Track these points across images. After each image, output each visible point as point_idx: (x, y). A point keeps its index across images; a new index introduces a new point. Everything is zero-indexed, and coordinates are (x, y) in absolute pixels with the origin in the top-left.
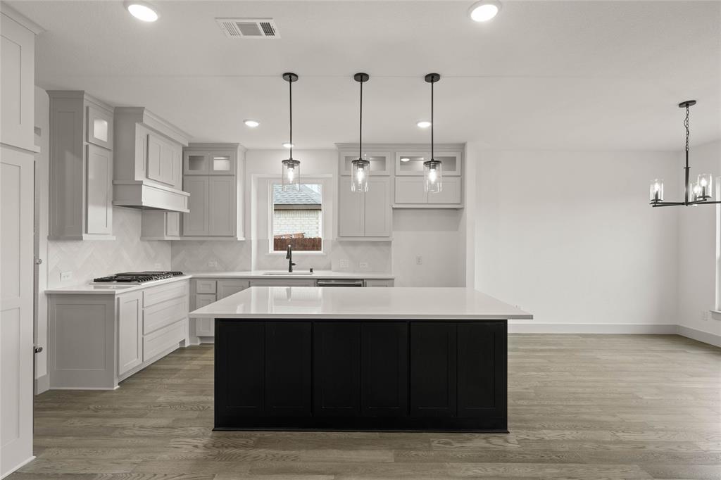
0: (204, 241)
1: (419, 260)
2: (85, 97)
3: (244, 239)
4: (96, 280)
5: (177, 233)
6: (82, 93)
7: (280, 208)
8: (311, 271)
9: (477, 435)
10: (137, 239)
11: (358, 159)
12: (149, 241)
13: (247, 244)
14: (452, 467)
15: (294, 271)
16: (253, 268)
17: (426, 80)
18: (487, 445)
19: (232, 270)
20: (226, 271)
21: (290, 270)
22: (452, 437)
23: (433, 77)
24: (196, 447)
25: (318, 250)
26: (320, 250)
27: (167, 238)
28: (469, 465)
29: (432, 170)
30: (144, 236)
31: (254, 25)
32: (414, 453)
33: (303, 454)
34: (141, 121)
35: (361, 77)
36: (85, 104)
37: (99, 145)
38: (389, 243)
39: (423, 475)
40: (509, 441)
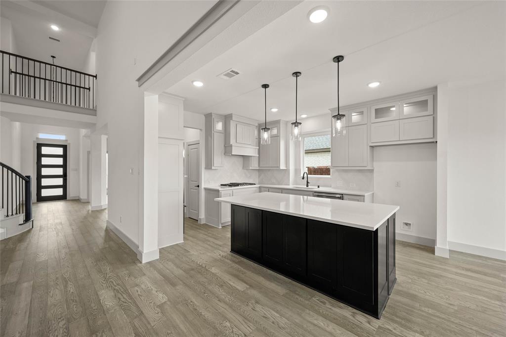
0: (270, 170)
1: (398, 185)
2: (213, 115)
3: (285, 168)
4: (221, 185)
5: (257, 165)
6: (211, 113)
7: (308, 152)
8: (319, 187)
9: (350, 308)
10: (241, 168)
11: (295, 122)
12: (247, 169)
13: (287, 171)
14: (309, 314)
15: (309, 187)
16: (290, 184)
17: (334, 62)
18: (351, 317)
19: (282, 184)
20: (279, 184)
21: (307, 186)
22: (332, 301)
23: (338, 59)
24: (220, 255)
25: (328, 175)
26: (330, 175)
27: (251, 168)
28: (321, 318)
29: (339, 121)
30: (243, 168)
31: (228, 73)
32: (297, 297)
33: (249, 273)
34: (232, 119)
35: (297, 74)
36: (213, 117)
37: (219, 132)
38: (372, 171)
39: (288, 308)
40: (371, 323)
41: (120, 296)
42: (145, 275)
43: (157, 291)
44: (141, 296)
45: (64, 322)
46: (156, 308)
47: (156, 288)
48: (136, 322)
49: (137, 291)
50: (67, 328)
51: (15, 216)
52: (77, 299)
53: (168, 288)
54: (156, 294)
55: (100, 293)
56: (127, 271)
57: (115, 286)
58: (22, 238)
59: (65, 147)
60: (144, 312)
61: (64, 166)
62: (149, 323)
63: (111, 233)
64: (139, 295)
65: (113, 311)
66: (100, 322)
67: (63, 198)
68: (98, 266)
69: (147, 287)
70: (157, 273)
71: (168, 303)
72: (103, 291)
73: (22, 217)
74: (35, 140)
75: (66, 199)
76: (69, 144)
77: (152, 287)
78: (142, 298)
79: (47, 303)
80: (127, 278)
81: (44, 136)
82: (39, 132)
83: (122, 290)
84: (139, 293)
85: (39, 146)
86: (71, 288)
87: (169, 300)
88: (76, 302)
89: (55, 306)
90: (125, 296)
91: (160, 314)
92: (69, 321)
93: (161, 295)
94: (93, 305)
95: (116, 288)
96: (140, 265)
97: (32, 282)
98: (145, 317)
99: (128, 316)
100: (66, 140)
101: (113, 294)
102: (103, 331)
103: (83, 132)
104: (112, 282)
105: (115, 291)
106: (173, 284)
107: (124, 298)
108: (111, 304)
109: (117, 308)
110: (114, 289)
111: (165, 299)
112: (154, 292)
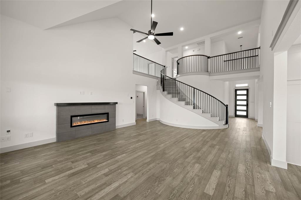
41: (248, 171)
42: (268, 171)
43: (270, 184)
44: (259, 179)
45: (222, 165)
46: (263, 190)
47: (271, 182)
48: (248, 187)
49: (258, 176)
50: (222, 168)
51: (221, 121)
52: (230, 161)
53: (281, 188)
54: (269, 184)
55: (239, 165)
56: (259, 164)
57: (248, 166)
58: (224, 130)
59: (247, 90)
60: (255, 186)
61: (247, 100)
62: (255, 192)
63: (262, 142)
64: (258, 178)
65: (241, 174)
66: (233, 174)
67: (246, 117)
68: (245, 154)
69: (266, 177)
70: (278, 175)
71: (274, 194)
72: (241, 165)
73: (224, 122)
74: (234, 88)
75: (248, 117)
76: (250, 88)
77: (269, 180)
78: (259, 180)
79: (220, 156)
80: (256, 167)
81: (238, 86)
82: (236, 84)
83: (250, 170)
84: (259, 177)
85: (236, 90)
86: (230, 156)
87: (275, 193)
88: (229, 161)
89: (222, 158)
90: (250, 173)
91: (264, 194)
92: (223, 166)
93: (272, 187)
94: (234, 167)
95: (248, 167)
96: (269, 165)
97: (219, 147)
98: (254, 188)
99: (246, 181)
100: (248, 86)
101: (245, 168)
102: (233, 178)
103: (256, 80)
104: (248, 164)
105: (247, 168)
106: (287, 189)
107: (249, 173)
108: (241, 171)
109: (243, 175)
110: (247, 167)
111: (274, 191)
112: (268, 182)
